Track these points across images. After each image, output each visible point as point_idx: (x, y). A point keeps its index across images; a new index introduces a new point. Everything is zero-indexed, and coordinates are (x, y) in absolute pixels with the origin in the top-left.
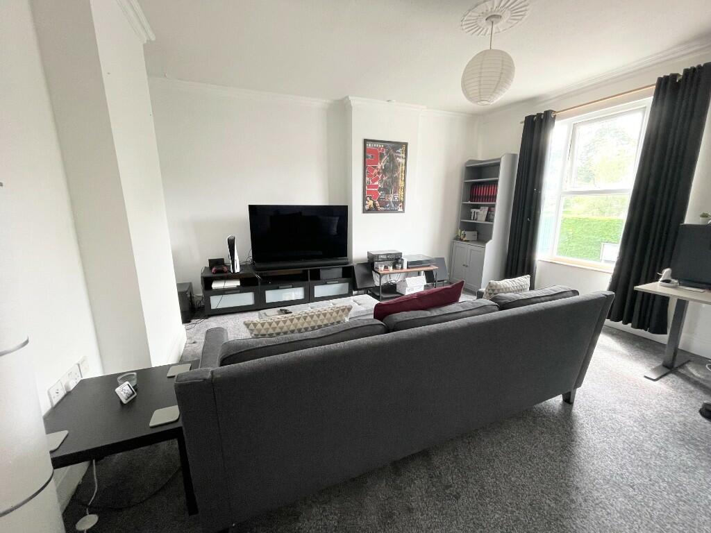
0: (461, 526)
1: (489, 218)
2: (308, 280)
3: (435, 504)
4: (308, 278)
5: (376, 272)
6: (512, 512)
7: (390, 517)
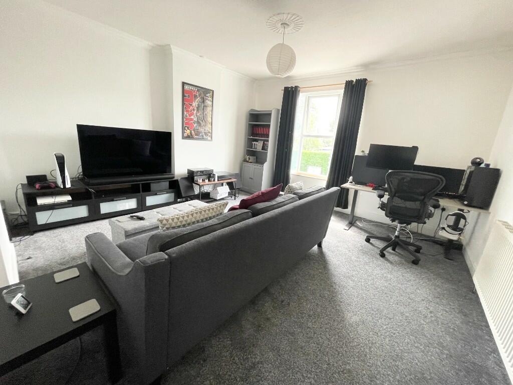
0: (295, 316)
1: (264, 147)
2: (140, 192)
3: (280, 312)
4: (140, 190)
5: (196, 184)
6: (314, 302)
7: (260, 326)
